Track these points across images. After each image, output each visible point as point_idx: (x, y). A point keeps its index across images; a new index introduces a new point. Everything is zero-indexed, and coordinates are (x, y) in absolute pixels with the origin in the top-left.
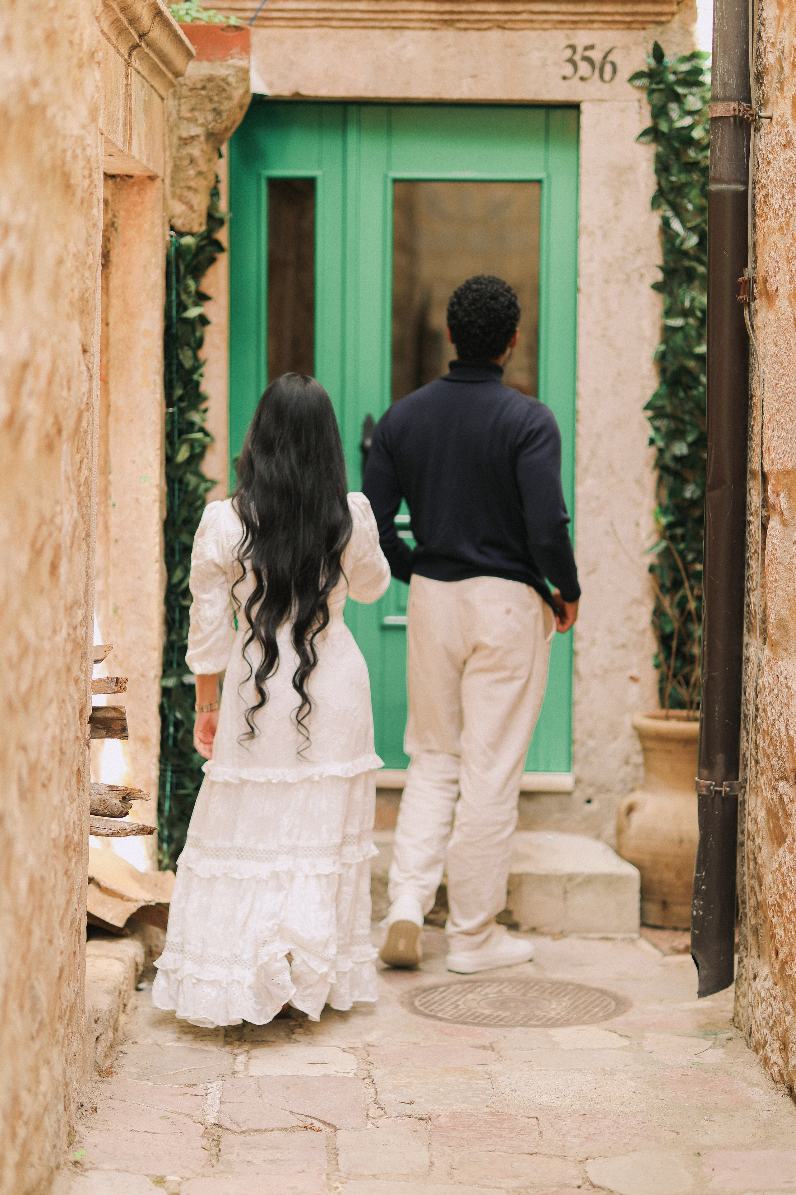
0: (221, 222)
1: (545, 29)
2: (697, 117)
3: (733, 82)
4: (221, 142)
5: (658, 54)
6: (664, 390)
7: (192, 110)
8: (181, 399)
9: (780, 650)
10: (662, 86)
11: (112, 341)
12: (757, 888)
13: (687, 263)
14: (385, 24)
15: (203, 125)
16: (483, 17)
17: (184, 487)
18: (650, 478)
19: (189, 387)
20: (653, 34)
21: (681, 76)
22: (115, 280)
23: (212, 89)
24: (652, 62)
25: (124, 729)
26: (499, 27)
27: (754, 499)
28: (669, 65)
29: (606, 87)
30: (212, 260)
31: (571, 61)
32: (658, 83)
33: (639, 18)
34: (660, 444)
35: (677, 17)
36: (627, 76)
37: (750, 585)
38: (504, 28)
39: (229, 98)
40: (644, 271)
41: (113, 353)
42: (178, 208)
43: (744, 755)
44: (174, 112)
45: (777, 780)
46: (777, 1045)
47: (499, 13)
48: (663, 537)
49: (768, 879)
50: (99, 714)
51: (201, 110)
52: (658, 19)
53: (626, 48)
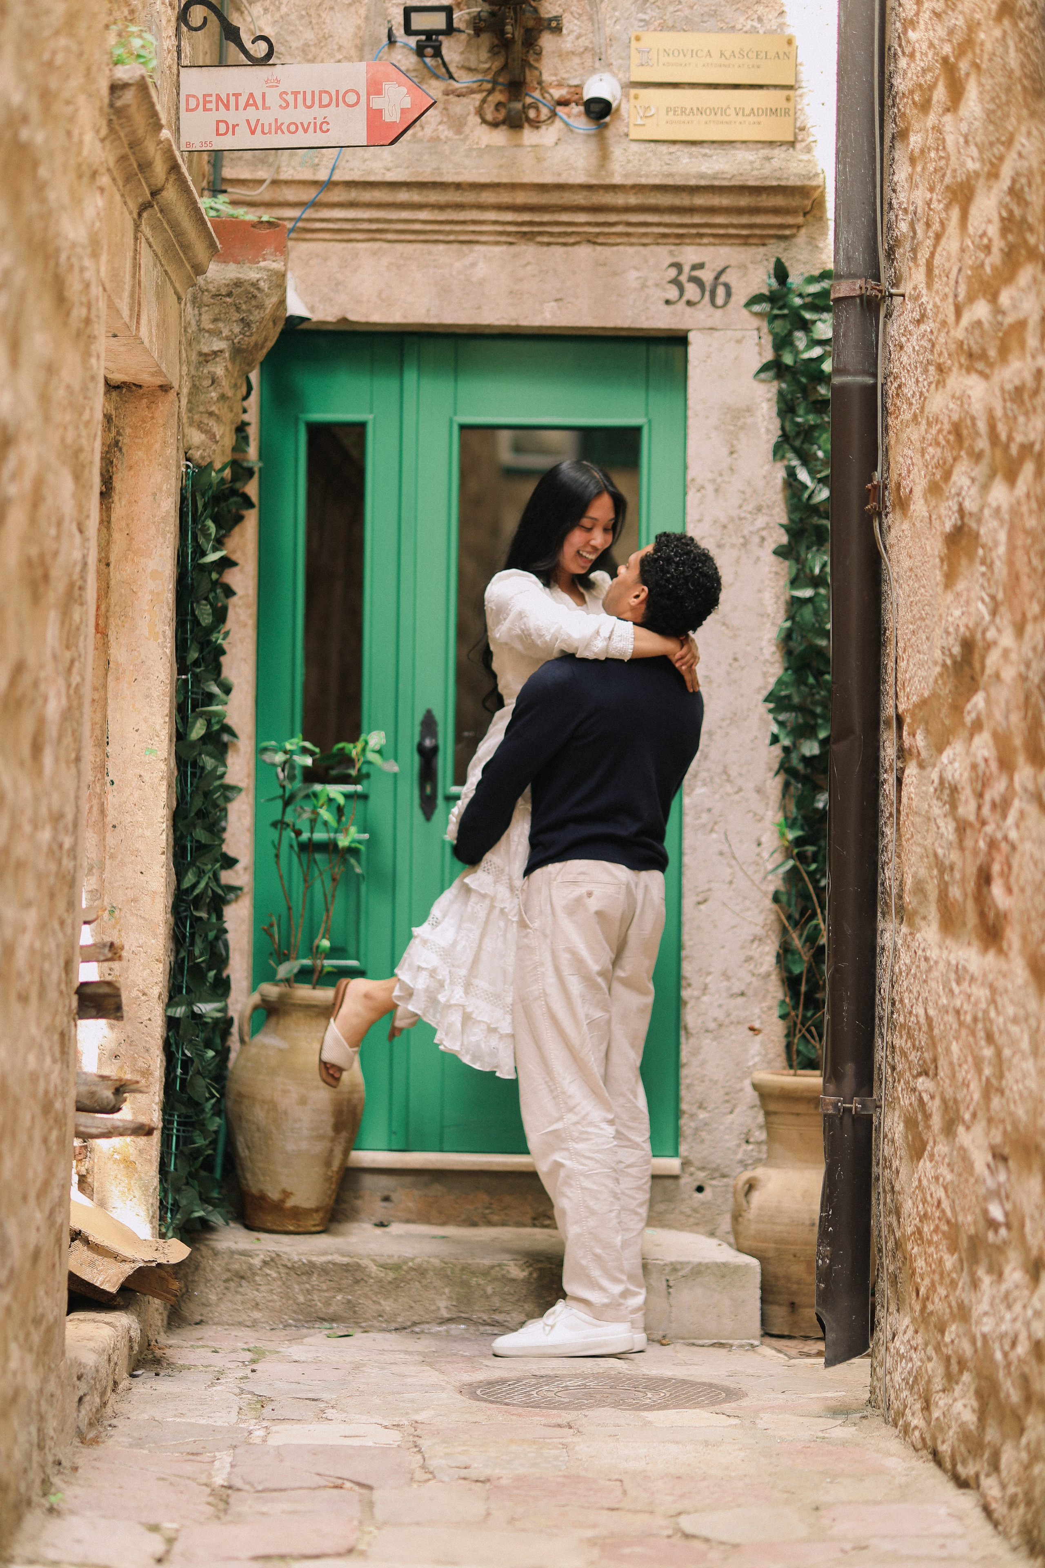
0: (250, 473)
1: (644, 245)
2: (828, 348)
3: (859, 256)
4: (250, 365)
5: (781, 273)
6: (789, 677)
7: (215, 320)
8: (196, 663)
9: (918, 920)
10: (786, 311)
11: (113, 583)
12: (895, 1224)
13: (816, 520)
14: (452, 238)
15: (227, 338)
16: (570, 229)
17: (198, 771)
18: (774, 785)
19: (206, 651)
20: (775, 250)
21: (808, 300)
22: (119, 510)
23: (239, 296)
24: (773, 282)
25: (119, 1008)
26: (589, 241)
27: (889, 752)
28: (794, 286)
29: (719, 313)
30: (239, 519)
31: (676, 282)
32: (780, 308)
33: (758, 232)
34: (786, 742)
35: (803, 231)
36: (744, 301)
37: (884, 858)
38: (595, 243)
39: (261, 307)
40: (764, 533)
41: (114, 598)
42: (196, 437)
43: (880, 1069)
44: (193, 323)
45: (915, 1077)
46: (918, 1406)
47: (589, 224)
48: (789, 856)
49: (908, 1206)
50: (88, 990)
51: (227, 321)
52: (780, 232)
53: (743, 267)
